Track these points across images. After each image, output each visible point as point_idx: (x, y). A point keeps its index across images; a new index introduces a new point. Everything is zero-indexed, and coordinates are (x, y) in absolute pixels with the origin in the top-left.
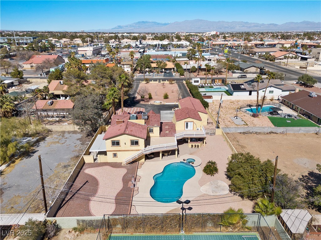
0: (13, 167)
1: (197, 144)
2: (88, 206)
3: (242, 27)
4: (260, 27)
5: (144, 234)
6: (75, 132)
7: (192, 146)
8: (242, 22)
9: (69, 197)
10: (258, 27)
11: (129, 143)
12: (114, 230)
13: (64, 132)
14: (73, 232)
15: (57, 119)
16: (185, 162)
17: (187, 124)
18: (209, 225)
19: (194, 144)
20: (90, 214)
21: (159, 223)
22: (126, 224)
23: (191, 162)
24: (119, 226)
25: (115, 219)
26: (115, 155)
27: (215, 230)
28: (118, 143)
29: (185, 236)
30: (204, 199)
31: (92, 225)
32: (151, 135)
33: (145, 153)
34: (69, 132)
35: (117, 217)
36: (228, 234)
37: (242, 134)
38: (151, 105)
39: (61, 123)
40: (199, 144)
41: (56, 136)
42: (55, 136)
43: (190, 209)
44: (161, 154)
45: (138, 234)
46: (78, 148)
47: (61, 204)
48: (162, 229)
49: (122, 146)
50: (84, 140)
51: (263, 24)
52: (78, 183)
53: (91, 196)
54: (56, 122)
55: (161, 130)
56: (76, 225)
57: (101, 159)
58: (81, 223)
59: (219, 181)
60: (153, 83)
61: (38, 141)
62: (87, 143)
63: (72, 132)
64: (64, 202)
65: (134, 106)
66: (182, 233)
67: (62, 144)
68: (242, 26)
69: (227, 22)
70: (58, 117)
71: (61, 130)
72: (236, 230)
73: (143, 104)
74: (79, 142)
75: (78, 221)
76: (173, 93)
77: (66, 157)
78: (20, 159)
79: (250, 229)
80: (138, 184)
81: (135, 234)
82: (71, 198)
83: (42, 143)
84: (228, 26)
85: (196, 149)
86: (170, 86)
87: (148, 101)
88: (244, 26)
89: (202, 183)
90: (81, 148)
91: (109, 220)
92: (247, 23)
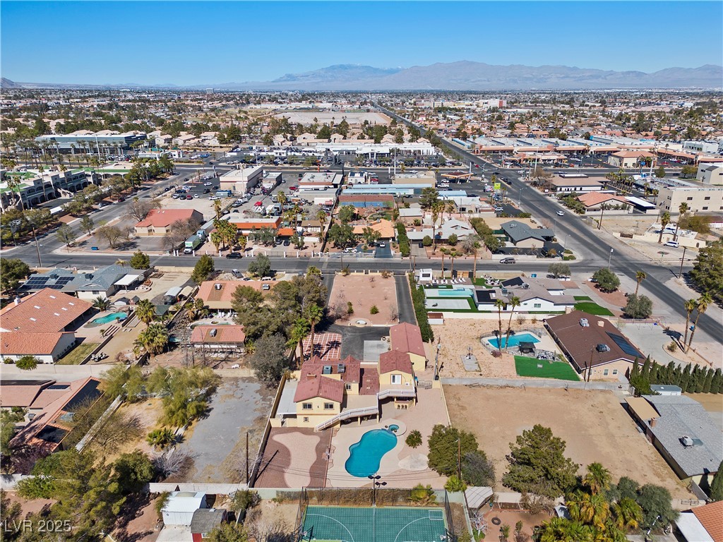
0: (191, 430)
1: (404, 405)
2: (283, 478)
3: (563, 78)
4: (606, 79)
5: (339, 506)
6: (250, 379)
7: (399, 406)
8: (564, 66)
9: (261, 468)
10: (600, 79)
11: (323, 406)
12: (310, 502)
13: (236, 379)
14: (273, 502)
15: (223, 356)
16: (387, 429)
17: (394, 377)
18: (400, 500)
19: (401, 405)
20: (286, 486)
21: (353, 495)
22: (322, 496)
23: (394, 429)
24: (315, 498)
25: (312, 492)
26: (306, 419)
27: (405, 504)
28: (310, 406)
29: (376, 509)
30: (400, 474)
31: (290, 496)
32: (348, 392)
33: (340, 419)
34: (244, 379)
35: (313, 489)
36: (417, 508)
37: (468, 387)
38: (351, 327)
39: (229, 362)
40: (407, 405)
41: (228, 386)
42: (226, 385)
43: (384, 484)
44: (359, 419)
45: (332, 506)
46: (259, 406)
47: (256, 475)
48: (355, 502)
49: (315, 409)
50: (264, 393)
51: (611, 73)
52: (269, 453)
53: (284, 468)
54: (222, 361)
55: (360, 386)
56: (275, 496)
57: (290, 423)
58: (280, 495)
59: (420, 455)
60: (357, 276)
61: (209, 393)
62: (269, 397)
63: (247, 378)
64: (259, 474)
65: (326, 330)
66: (374, 506)
67: (239, 398)
68: (563, 76)
69: (531, 68)
70: (224, 352)
71: (233, 376)
72: (424, 505)
73: (340, 326)
74: (259, 397)
75: (277, 492)
76: (386, 301)
77: (249, 419)
78: (196, 420)
79: (438, 504)
80: (333, 456)
81: (330, 506)
82: (264, 469)
83: (213, 396)
84: (531, 76)
85: (404, 410)
86: (382, 283)
87: (346, 319)
88: (567, 77)
89: (401, 456)
90: (264, 406)
91: (306, 492)
92: (575, 69)
